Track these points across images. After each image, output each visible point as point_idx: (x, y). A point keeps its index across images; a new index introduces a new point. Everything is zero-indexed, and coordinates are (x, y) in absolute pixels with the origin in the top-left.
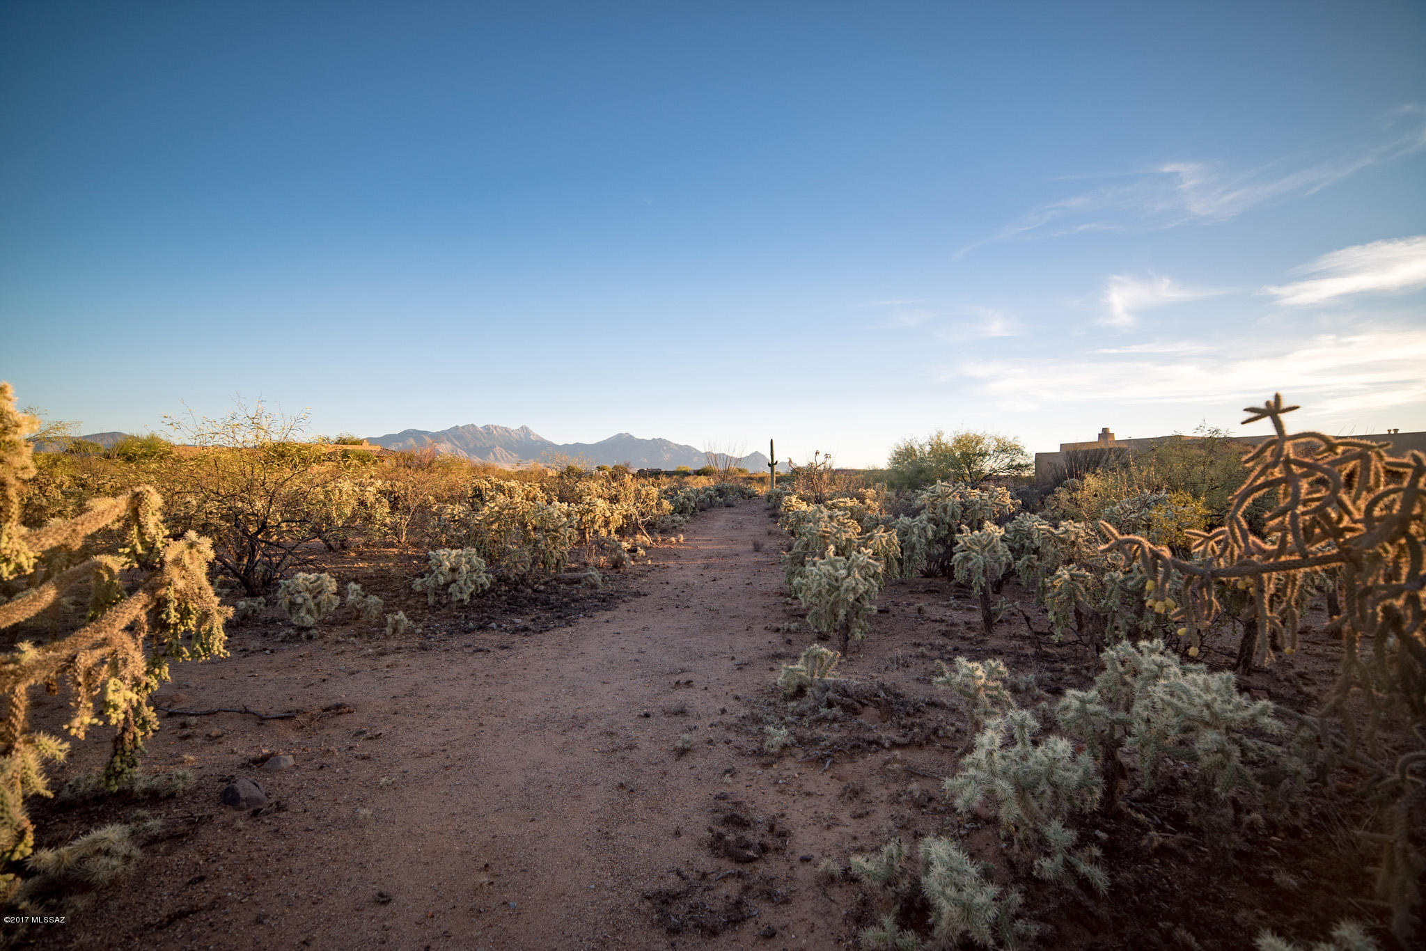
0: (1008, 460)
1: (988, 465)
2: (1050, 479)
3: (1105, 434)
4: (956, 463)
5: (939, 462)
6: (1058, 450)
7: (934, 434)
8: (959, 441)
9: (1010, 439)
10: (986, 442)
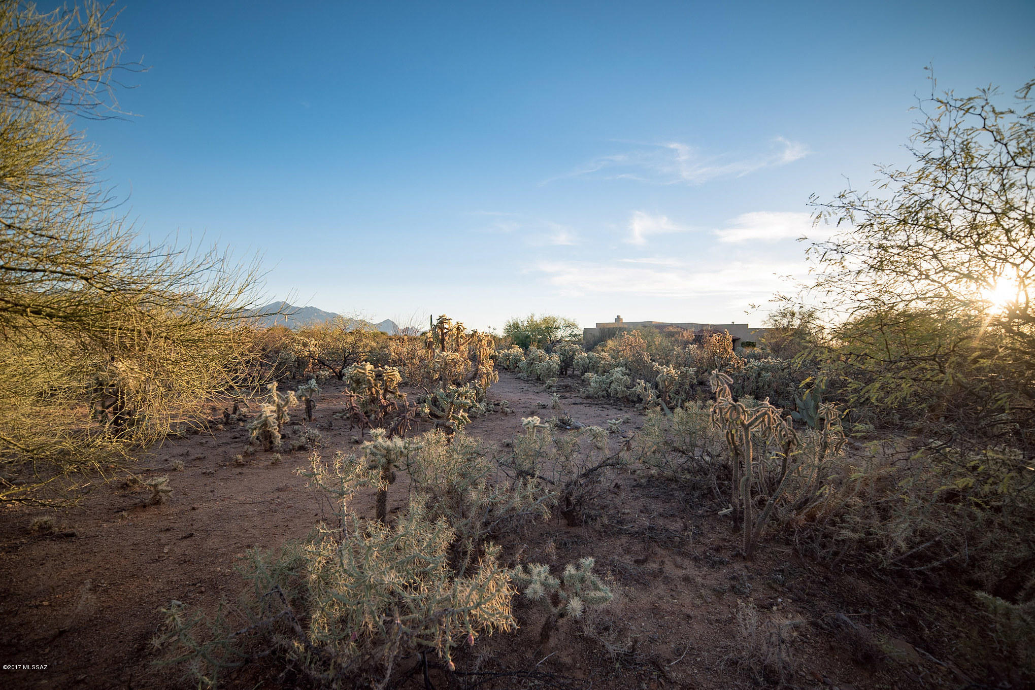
0: (569, 332)
1: (559, 334)
2: (592, 342)
3: (618, 319)
4: (541, 332)
5: (533, 331)
6: (595, 326)
7: (530, 315)
8: (545, 320)
9: (572, 321)
10: (558, 321)
